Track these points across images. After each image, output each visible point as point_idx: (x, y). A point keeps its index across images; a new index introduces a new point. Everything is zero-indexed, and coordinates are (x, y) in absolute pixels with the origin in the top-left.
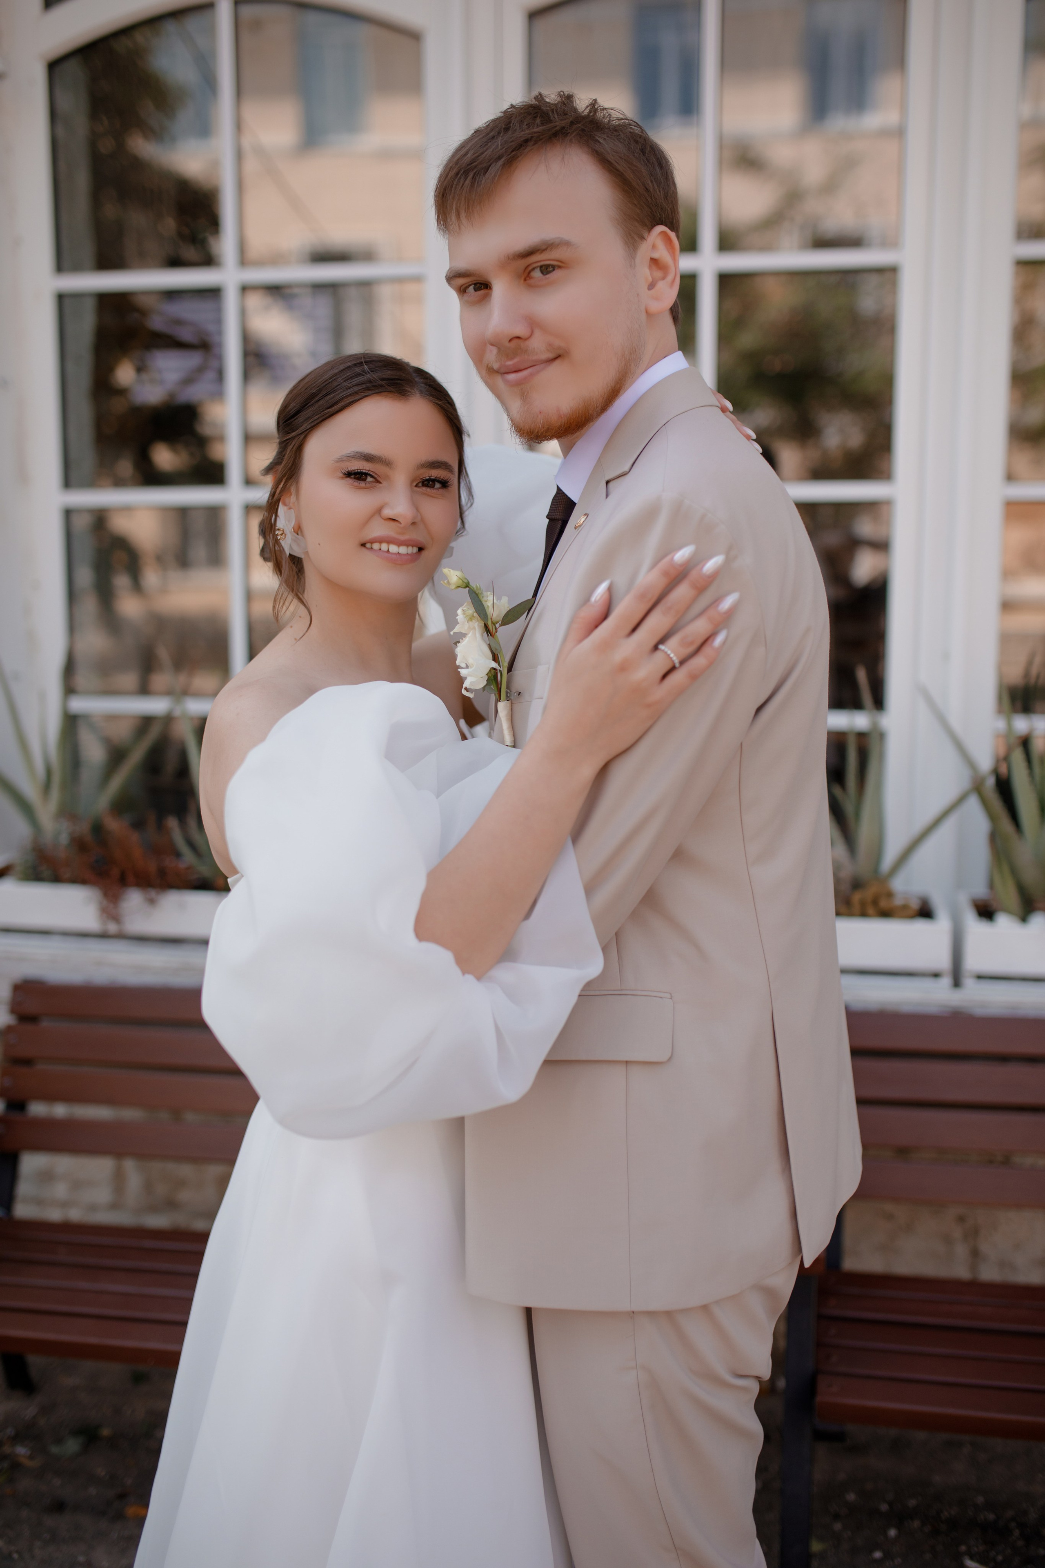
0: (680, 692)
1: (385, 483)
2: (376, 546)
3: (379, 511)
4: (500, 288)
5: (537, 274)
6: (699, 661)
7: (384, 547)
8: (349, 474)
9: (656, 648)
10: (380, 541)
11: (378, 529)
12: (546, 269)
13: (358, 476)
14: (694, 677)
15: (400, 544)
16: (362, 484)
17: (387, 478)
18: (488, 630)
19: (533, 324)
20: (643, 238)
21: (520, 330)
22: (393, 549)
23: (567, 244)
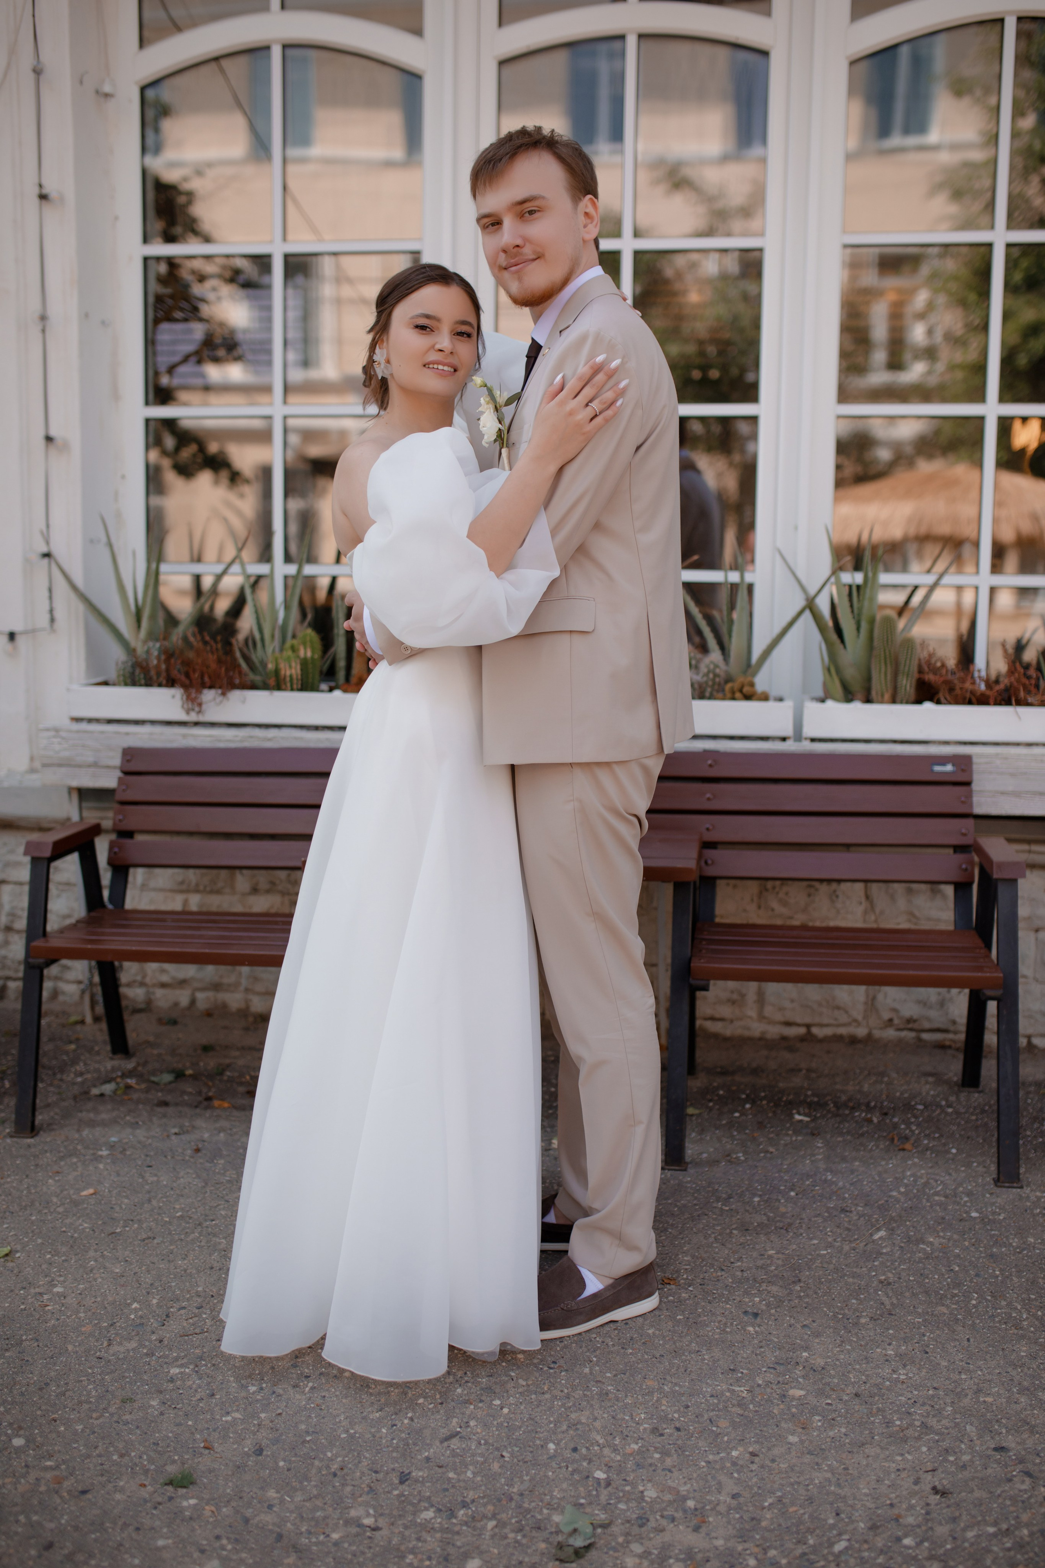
0: (600, 428)
1: (436, 332)
2: (431, 366)
3: (433, 347)
4: (508, 222)
5: (527, 215)
6: (609, 412)
7: (436, 366)
8: (417, 327)
9: (587, 405)
10: (434, 363)
11: (433, 356)
12: (531, 212)
13: (422, 328)
14: (607, 421)
15: (444, 365)
16: (424, 332)
17: (438, 328)
18: (496, 409)
19: (526, 240)
20: (580, 199)
21: (519, 242)
22: (440, 367)
23: (543, 198)
